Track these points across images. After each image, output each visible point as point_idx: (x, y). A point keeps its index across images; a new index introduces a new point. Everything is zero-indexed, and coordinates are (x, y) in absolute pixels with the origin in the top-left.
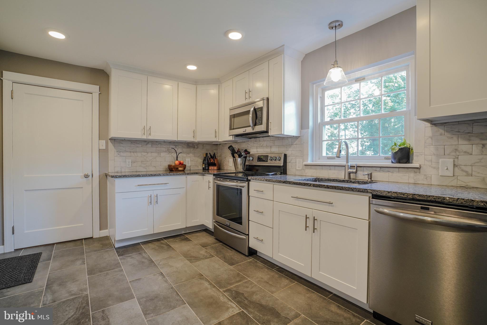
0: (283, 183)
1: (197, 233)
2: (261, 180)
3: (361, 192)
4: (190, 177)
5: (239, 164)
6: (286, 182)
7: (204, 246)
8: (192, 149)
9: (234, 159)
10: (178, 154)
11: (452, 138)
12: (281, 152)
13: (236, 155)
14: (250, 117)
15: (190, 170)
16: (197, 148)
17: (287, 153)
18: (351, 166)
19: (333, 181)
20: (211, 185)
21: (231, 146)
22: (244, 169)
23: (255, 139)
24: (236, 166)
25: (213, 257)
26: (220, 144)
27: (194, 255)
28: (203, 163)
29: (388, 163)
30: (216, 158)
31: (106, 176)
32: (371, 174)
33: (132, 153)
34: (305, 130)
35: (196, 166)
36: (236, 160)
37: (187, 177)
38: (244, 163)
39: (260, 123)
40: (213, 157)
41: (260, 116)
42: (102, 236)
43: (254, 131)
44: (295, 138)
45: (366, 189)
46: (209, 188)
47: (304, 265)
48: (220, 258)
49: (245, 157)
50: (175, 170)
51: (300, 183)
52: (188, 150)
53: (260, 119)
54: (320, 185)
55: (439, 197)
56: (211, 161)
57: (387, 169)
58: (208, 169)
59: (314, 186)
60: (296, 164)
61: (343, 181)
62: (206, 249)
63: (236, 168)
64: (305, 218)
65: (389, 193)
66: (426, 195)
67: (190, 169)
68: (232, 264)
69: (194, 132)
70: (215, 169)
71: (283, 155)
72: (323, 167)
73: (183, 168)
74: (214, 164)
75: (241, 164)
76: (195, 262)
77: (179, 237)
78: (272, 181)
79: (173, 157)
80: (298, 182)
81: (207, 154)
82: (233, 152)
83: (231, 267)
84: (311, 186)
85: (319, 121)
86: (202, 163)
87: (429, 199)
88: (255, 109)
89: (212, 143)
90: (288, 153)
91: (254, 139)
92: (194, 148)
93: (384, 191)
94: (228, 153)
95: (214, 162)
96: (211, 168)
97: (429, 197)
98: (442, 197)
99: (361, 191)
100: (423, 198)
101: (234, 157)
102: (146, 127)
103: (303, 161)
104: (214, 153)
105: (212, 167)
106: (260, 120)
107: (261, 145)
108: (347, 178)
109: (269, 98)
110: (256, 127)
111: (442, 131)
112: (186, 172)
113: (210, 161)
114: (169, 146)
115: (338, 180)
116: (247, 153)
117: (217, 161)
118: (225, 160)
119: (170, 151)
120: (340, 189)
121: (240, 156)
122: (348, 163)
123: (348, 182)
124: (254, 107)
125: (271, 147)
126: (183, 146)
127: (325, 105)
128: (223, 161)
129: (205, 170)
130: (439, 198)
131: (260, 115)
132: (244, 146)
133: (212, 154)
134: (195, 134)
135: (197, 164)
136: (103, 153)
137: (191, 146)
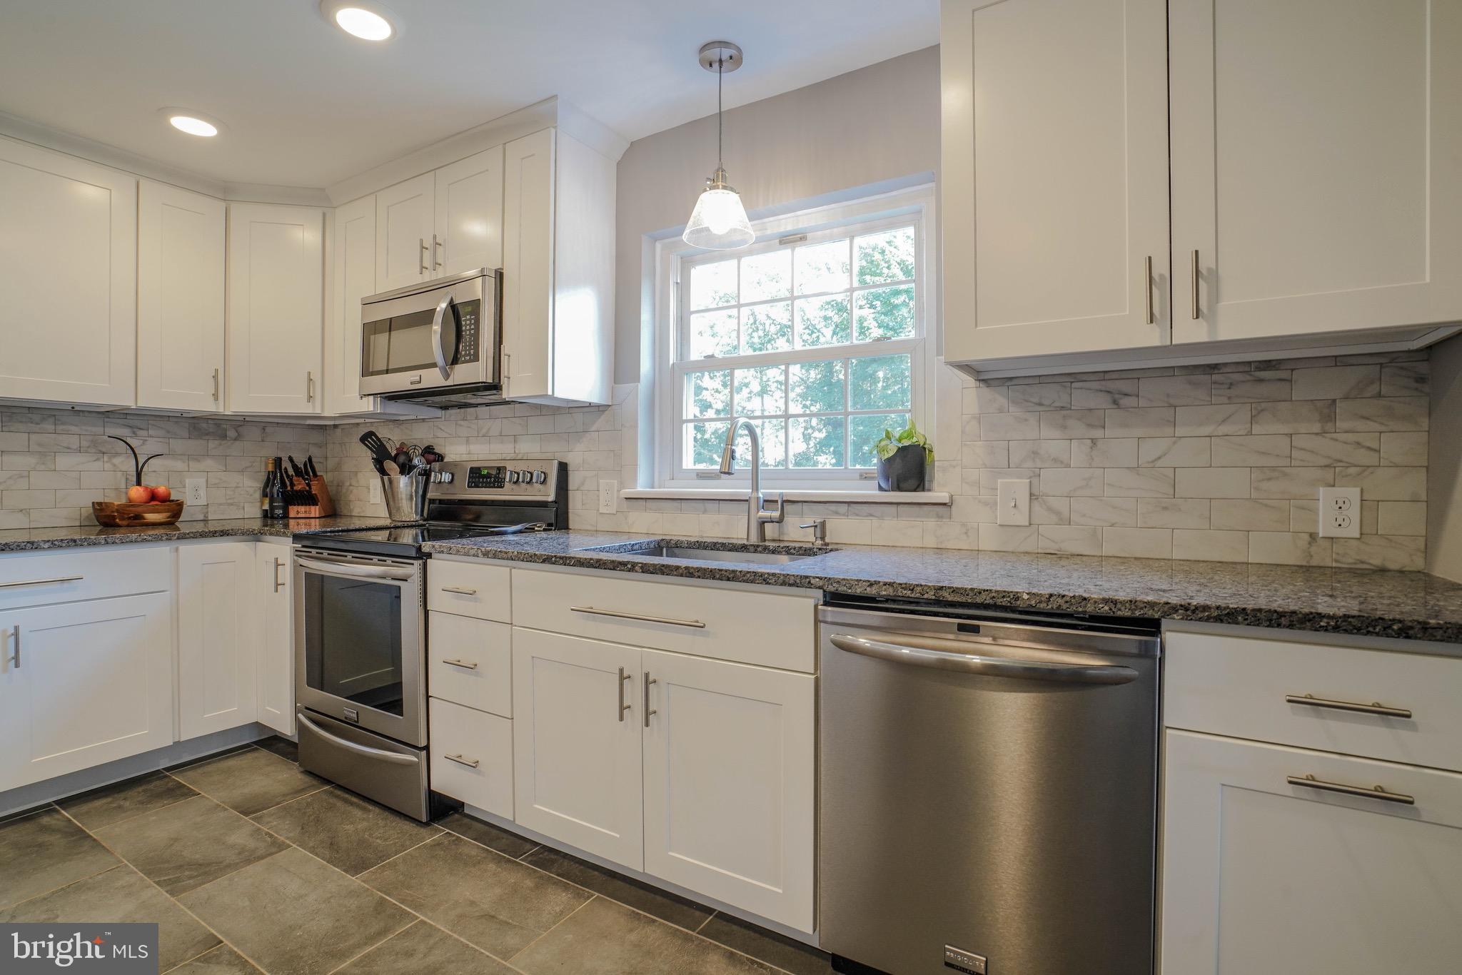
0: (544, 561)
1: (228, 758)
2: (467, 554)
3: (790, 585)
4: (193, 552)
5: (404, 496)
6: (553, 559)
7: (249, 808)
8: (212, 444)
9: (386, 478)
10: (141, 461)
11: (1026, 420)
12: (549, 456)
13: (391, 466)
14: (435, 332)
15: (205, 521)
16: (236, 439)
17: (568, 459)
18: (765, 501)
19: (712, 549)
20: (286, 574)
21: (371, 434)
22: (422, 515)
23: (462, 410)
24: (391, 503)
25: (284, 852)
26: (335, 426)
27: (198, 856)
28: (265, 495)
29: (870, 491)
30: (319, 474)
32: (823, 524)
34: (626, 388)
35: (232, 504)
36: (391, 481)
37: (177, 549)
38: (421, 492)
39: (469, 355)
40: (307, 470)
41: (472, 332)
43: (450, 382)
44: (597, 409)
45: (807, 577)
46: (277, 585)
47: (618, 836)
48: (312, 850)
49: (427, 474)
50: (125, 523)
51: (598, 561)
52: (195, 445)
53: (470, 343)
54: (663, 566)
55: (1005, 594)
56: (298, 488)
57: (865, 508)
58: (286, 516)
59: (646, 569)
60: (598, 496)
61: (743, 548)
62: (257, 819)
63: (393, 511)
64: (617, 677)
65: (871, 585)
66: (972, 589)
67: (201, 517)
68: (356, 867)
69: (215, 377)
70: (312, 515)
71: (555, 464)
72: (684, 504)
73: (168, 514)
74: (308, 499)
75: (411, 496)
76: (195, 886)
77: (141, 786)
78: (505, 556)
79: (119, 474)
80: (591, 559)
81: (278, 461)
82: (381, 457)
83: (355, 881)
84: (636, 572)
85: (672, 357)
86: (258, 495)
87: (979, 600)
88: (453, 307)
89: (302, 422)
90: (573, 459)
91: (459, 410)
92: (224, 436)
93: (857, 580)
94: (365, 457)
95: (309, 492)
96: (298, 512)
97: (980, 593)
98: (1012, 592)
99: (791, 582)
100: (962, 599)
101: (383, 472)
103: (622, 485)
104: (310, 459)
105: (302, 509)
106: (470, 345)
107: (484, 431)
108: (754, 539)
109: (504, 271)
110: (457, 367)
111: (1002, 401)
112: (184, 528)
113: (292, 488)
114: (100, 430)
115: (729, 544)
116: (431, 457)
117: (324, 486)
118: (354, 483)
119: (104, 450)
120: (728, 579)
121: (406, 469)
122: (757, 490)
123: (758, 549)
124: (448, 300)
125: (515, 439)
126: (168, 432)
127: (692, 310)
128: (348, 484)
129: (272, 518)
130: (1004, 597)
131: (472, 327)
132: (421, 436)
133: (300, 460)
134: (220, 384)
135: (239, 498)
137: (211, 430)
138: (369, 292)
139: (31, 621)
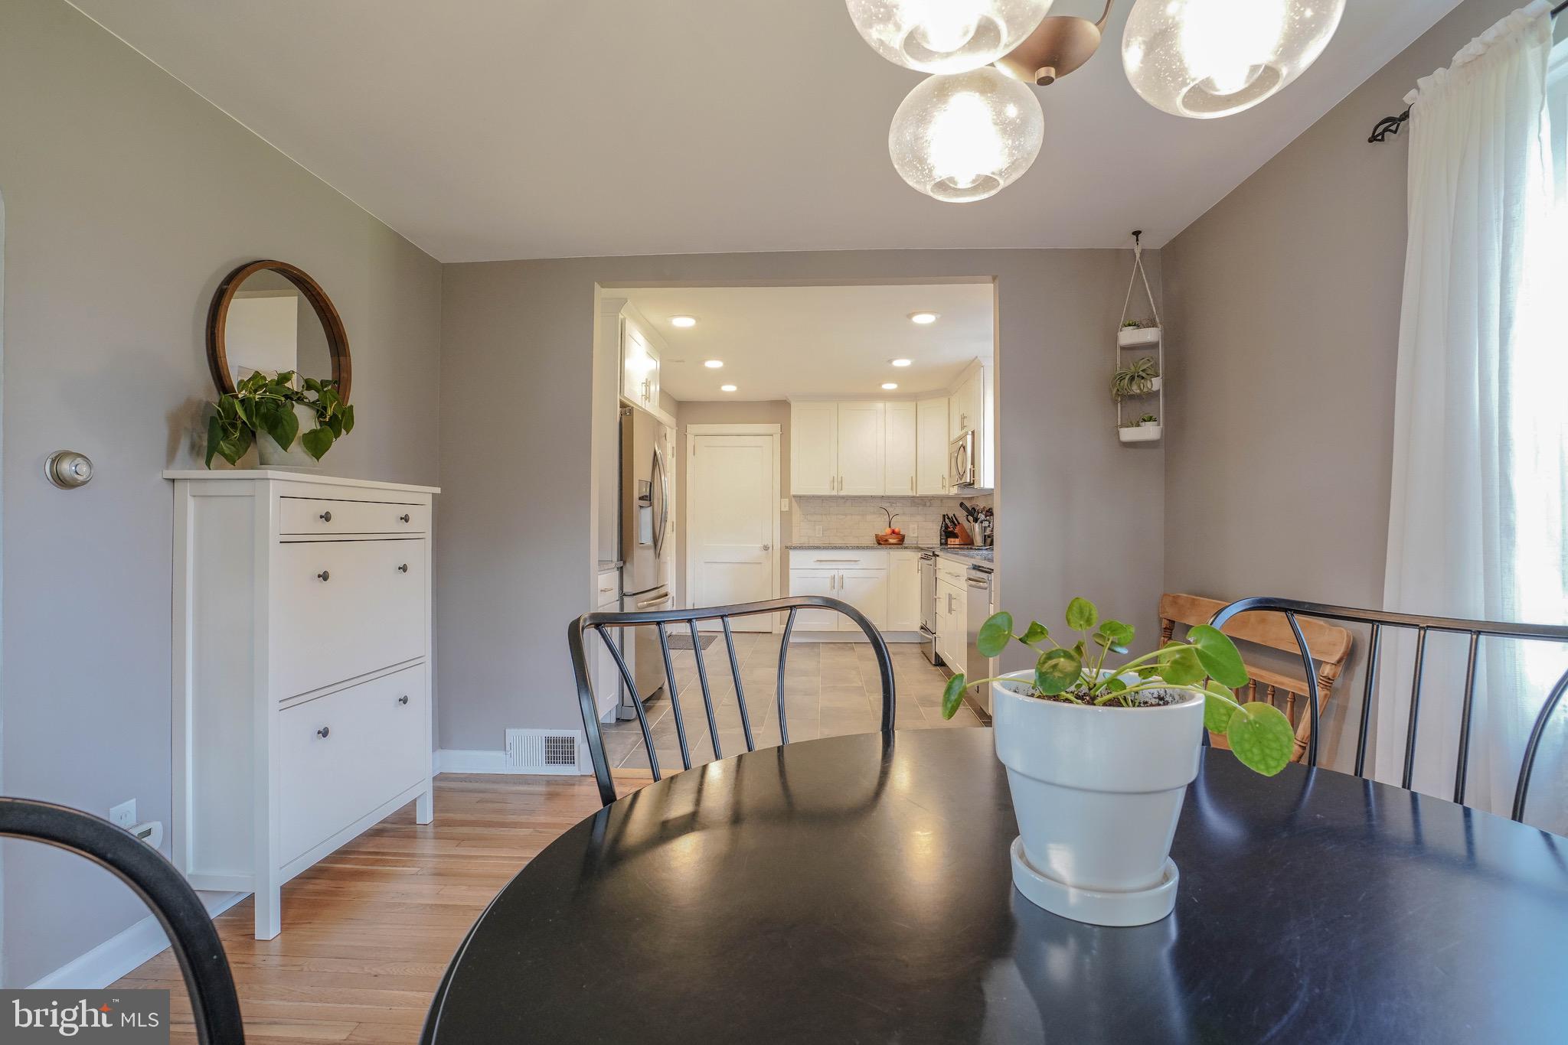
5: (977, 533)
8: (920, 509)
9: (970, 524)
10: (891, 517)
13: (970, 518)
15: (917, 544)
16: (927, 507)
21: (962, 503)
28: (941, 532)
30: (960, 522)
31: (788, 547)
33: (824, 516)
35: (928, 537)
36: (973, 526)
37: (889, 553)
40: (954, 521)
43: (963, 482)
49: (983, 522)
50: (884, 542)
52: (913, 510)
56: (951, 529)
58: (946, 544)
69: (912, 479)
70: (956, 544)
73: (900, 540)
74: (955, 536)
75: (979, 533)
79: (885, 522)
81: (944, 516)
82: (968, 513)
86: (938, 532)
92: (925, 505)
95: (953, 531)
96: (951, 542)
102: (834, 478)
105: (952, 540)
109: (975, 432)
113: (948, 530)
114: (879, 505)
116: (988, 514)
117: (963, 529)
119: (878, 513)
121: (976, 520)
126: (903, 505)
133: (949, 515)
134: (914, 483)
135: (931, 534)
136: (786, 518)
137: (921, 502)
138: (951, 438)
139: (846, 574)
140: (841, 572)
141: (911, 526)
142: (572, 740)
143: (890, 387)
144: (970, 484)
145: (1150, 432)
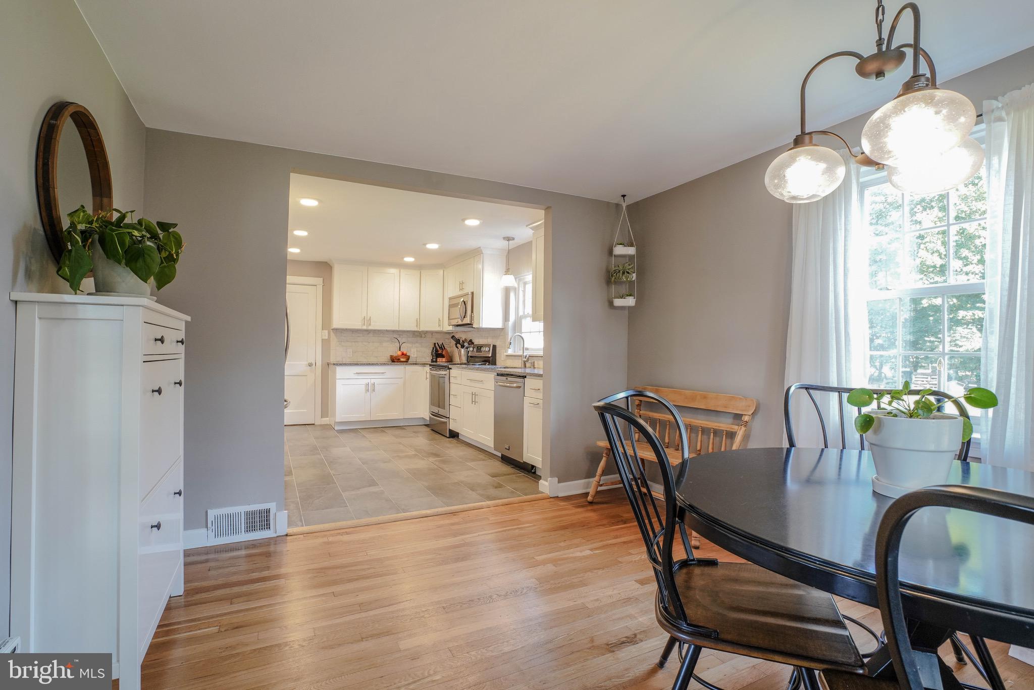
4: (409, 368)
8: (418, 340)
9: (459, 349)
10: (400, 344)
13: (459, 346)
15: (415, 361)
16: (424, 338)
17: (496, 344)
20: (428, 375)
21: (453, 336)
22: (468, 361)
24: (460, 358)
28: (432, 354)
30: (444, 348)
31: (328, 364)
32: (534, 362)
33: (353, 343)
34: (508, 323)
35: (423, 357)
37: (405, 368)
38: (467, 354)
40: (442, 347)
42: (323, 423)
43: (463, 323)
44: (500, 329)
46: (427, 379)
49: (468, 348)
50: (397, 361)
52: (413, 339)
56: (440, 352)
58: (436, 361)
60: (502, 355)
63: (461, 360)
69: (417, 320)
70: (443, 361)
71: (493, 345)
73: (406, 359)
74: (442, 356)
75: (464, 355)
79: (396, 348)
81: (435, 344)
82: (457, 343)
85: (521, 313)
86: (430, 354)
90: (498, 344)
92: (421, 337)
95: (443, 353)
101: (457, 347)
102: (366, 318)
103: (506, 352)
104: (442, 343)
105: (441, 359)
107: (482, 335)
109: (474, 292)
110: (464, 319)
112: (409, 363)
113: (438, 352)
114: (392, 336)
116: (470, 343)
117: (447, 352)
119: (392, 341)
121: (463, 346)
122: (524, 353)
124: (463, 299)
125: (487, 338)
126: (406, 336)
129: (433, 362)
132: (469, 337)
133: (440, 343)
134: (418, 322)
135: (426, 355)
136: (326, 343)
137: (418, 335)
138: (451, 295)
139: (377, 381)
140: (373, 381)
141: (412, 350)
142: (268, 511)
143: (409, 259)
144: (468, 324)
145: (630, 301)
